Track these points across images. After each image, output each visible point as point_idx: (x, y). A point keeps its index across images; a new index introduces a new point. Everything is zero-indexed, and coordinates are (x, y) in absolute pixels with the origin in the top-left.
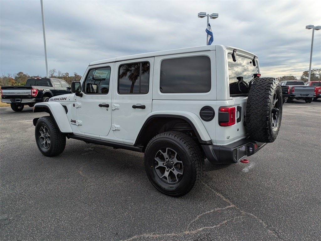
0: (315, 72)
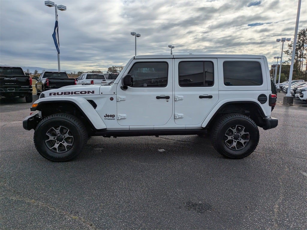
0: (117, 69)
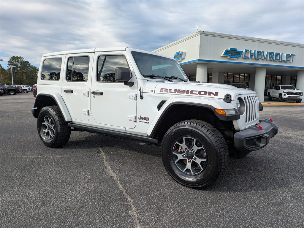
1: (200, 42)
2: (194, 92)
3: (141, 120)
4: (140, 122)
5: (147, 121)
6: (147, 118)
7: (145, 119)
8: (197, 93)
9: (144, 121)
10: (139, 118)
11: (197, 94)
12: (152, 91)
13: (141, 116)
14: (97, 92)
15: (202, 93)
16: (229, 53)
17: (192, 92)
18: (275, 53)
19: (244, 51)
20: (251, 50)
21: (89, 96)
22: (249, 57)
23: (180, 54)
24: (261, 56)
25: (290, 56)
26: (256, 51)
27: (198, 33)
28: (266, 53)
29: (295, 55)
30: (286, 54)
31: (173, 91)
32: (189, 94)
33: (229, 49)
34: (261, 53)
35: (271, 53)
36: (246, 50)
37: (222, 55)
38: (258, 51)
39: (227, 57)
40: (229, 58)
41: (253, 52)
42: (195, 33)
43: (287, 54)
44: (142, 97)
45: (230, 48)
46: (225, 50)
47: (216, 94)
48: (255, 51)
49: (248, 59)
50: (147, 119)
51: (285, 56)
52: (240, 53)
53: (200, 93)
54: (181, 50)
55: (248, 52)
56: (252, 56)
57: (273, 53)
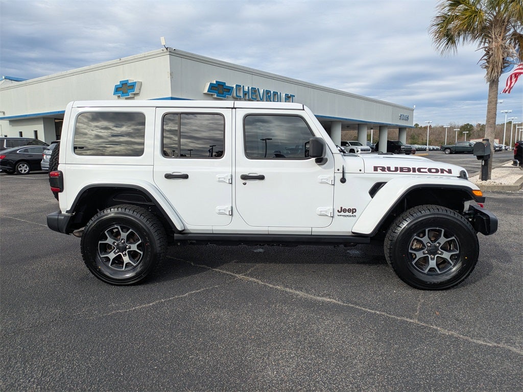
1: (171, 68)
2: (422, 170)
3: (342, 213)
4: (341, 215)
5: (353, 213)
6: (353, 209)
7: (349, 211)
8: (426, 170)
9: (347, 213)
10: (338, 211)
11: (426, 172)
12: (360, 170)
13: (341, 208)
14: (250, 175)
15: (433, 170)
16: (215, 88)
17: (419, 170)
18: (272, 92)
19: (234, 86)
20: (243, 86)
21: (231, 183)
22: (242, 97)
23: (128, 85)
24: (256, 96)
25: (289, 97)
26: (250, 88)
27: (166, 50)
28: (261, 91)
29: (294, 96)
30: (284, 95)
31: (394, 170)
32: (417, 173)
33: (215, 83)
34: (255, 91)
35: (268, 92)
36: (237, 86)
37: (206, 91)
38: (252, 88)
39: (212, 95)
40: (215, 96)
41: (246, 89)
42: (160, 50)
43: (286, 95)
44: (343, 180)
45: (216, 81)
46: (209, 83)
47: (450, 171)
48: (248, 87)
49: (240, 99)
50: (353, 211)
51: (284, 96)
52: (229, 90)
53: (430, 170)
54: (132, 79)
55: (240, 89)
56: (246, 94)
57: (270, 92)
